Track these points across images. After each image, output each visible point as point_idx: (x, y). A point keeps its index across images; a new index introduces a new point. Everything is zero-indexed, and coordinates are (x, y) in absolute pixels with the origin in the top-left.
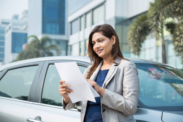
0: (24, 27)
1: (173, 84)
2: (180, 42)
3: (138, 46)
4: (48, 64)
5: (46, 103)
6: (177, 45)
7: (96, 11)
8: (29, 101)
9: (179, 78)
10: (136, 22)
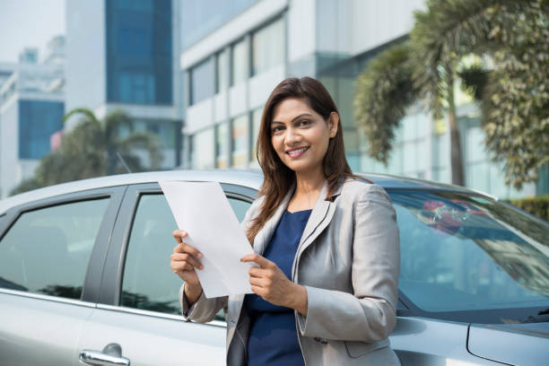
0: (55, 83)
1: (485, 244)
2: (503, 124)
3: (384, 134)
4: (138, 195)
5: (135, 306)
6: (496, 131)
7: (260, 38)
8: (84, 300)
9: (502, 226)
10: (376, 69)
